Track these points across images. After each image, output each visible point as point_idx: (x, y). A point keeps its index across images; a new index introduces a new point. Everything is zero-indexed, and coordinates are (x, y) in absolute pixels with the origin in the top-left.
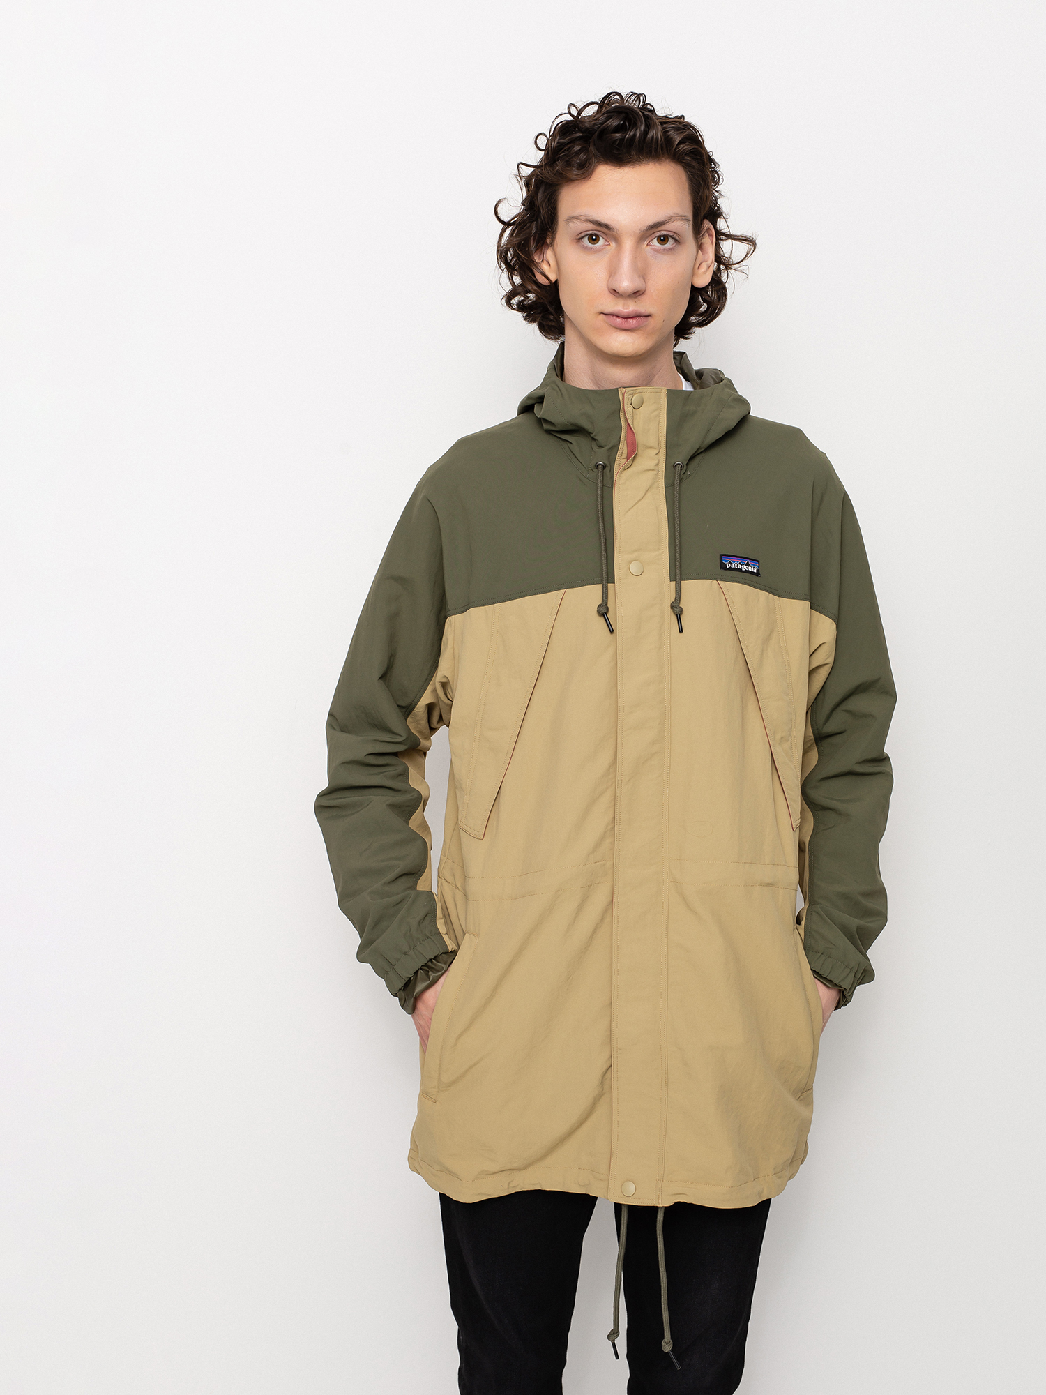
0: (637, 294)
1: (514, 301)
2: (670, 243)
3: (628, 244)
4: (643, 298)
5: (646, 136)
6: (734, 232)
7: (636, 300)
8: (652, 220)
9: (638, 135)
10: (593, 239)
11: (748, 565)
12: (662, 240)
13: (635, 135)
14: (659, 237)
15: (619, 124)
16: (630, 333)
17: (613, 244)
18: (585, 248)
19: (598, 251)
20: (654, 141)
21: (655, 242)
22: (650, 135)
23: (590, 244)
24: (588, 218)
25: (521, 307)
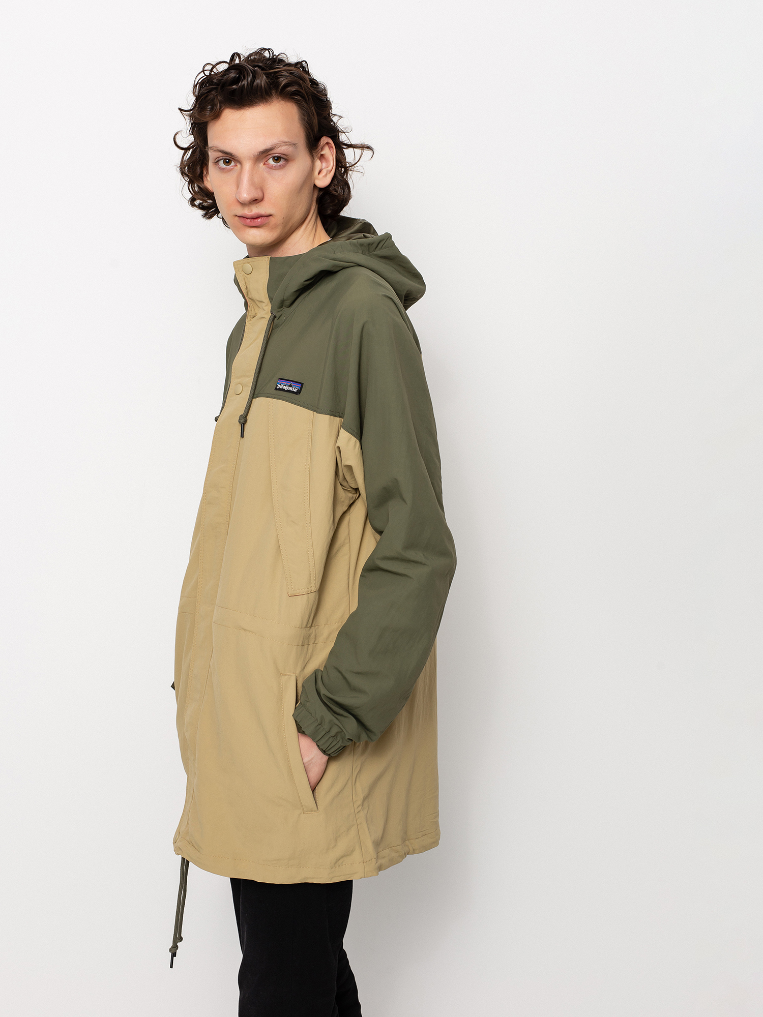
0: (255, 201)
1: (197, 202)
2: (282, 162)
3: (247, 165)
4: (262, 203)
5: (253, 85)
6: (354, 142)
7: (257, 205)
8: (262, 147)
9: (246, 84)
10: (228, 162)
11: (290, 386)
12: (276, 160)
13: (244, 84)
14: (274, 158)
15: (235, 77)
16: (258, 229)
17: (239, 165)
18: (222, 169)
19: (230, 170)
20: (259, 88)
21: (271, 162)
22: (256, 82)
23: (225, 166)
24: (218, 149)
25: (201, 207)
